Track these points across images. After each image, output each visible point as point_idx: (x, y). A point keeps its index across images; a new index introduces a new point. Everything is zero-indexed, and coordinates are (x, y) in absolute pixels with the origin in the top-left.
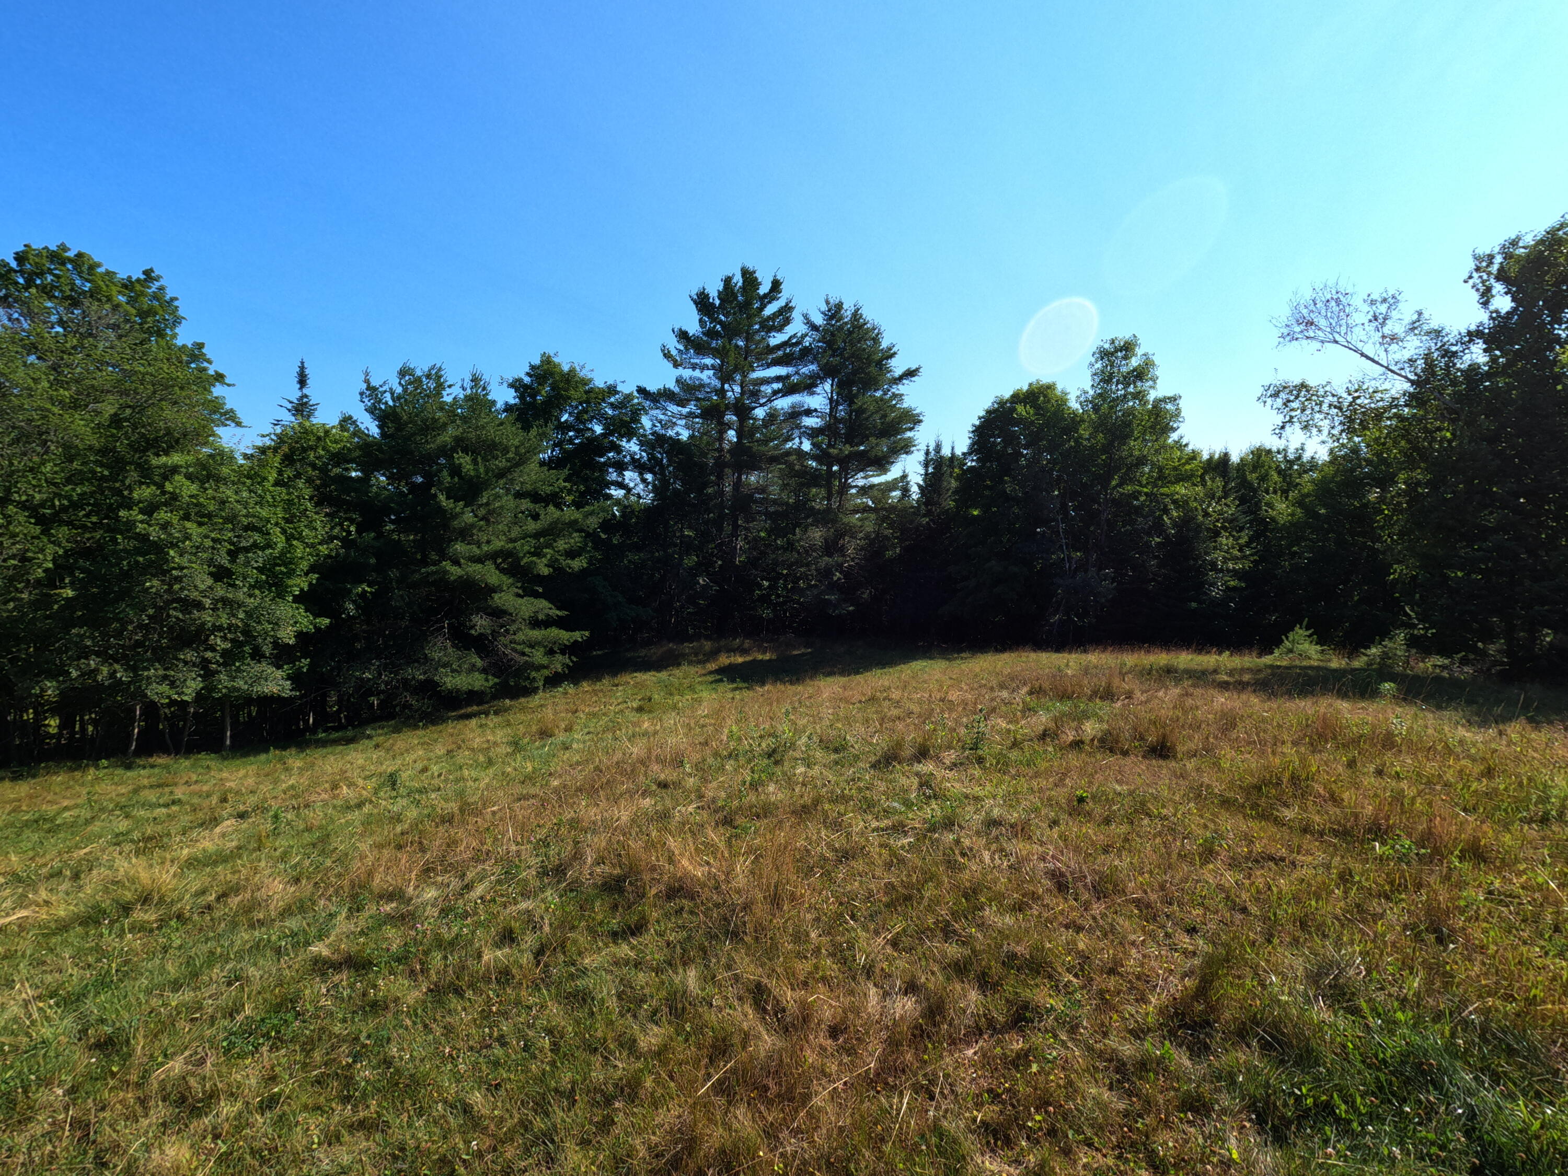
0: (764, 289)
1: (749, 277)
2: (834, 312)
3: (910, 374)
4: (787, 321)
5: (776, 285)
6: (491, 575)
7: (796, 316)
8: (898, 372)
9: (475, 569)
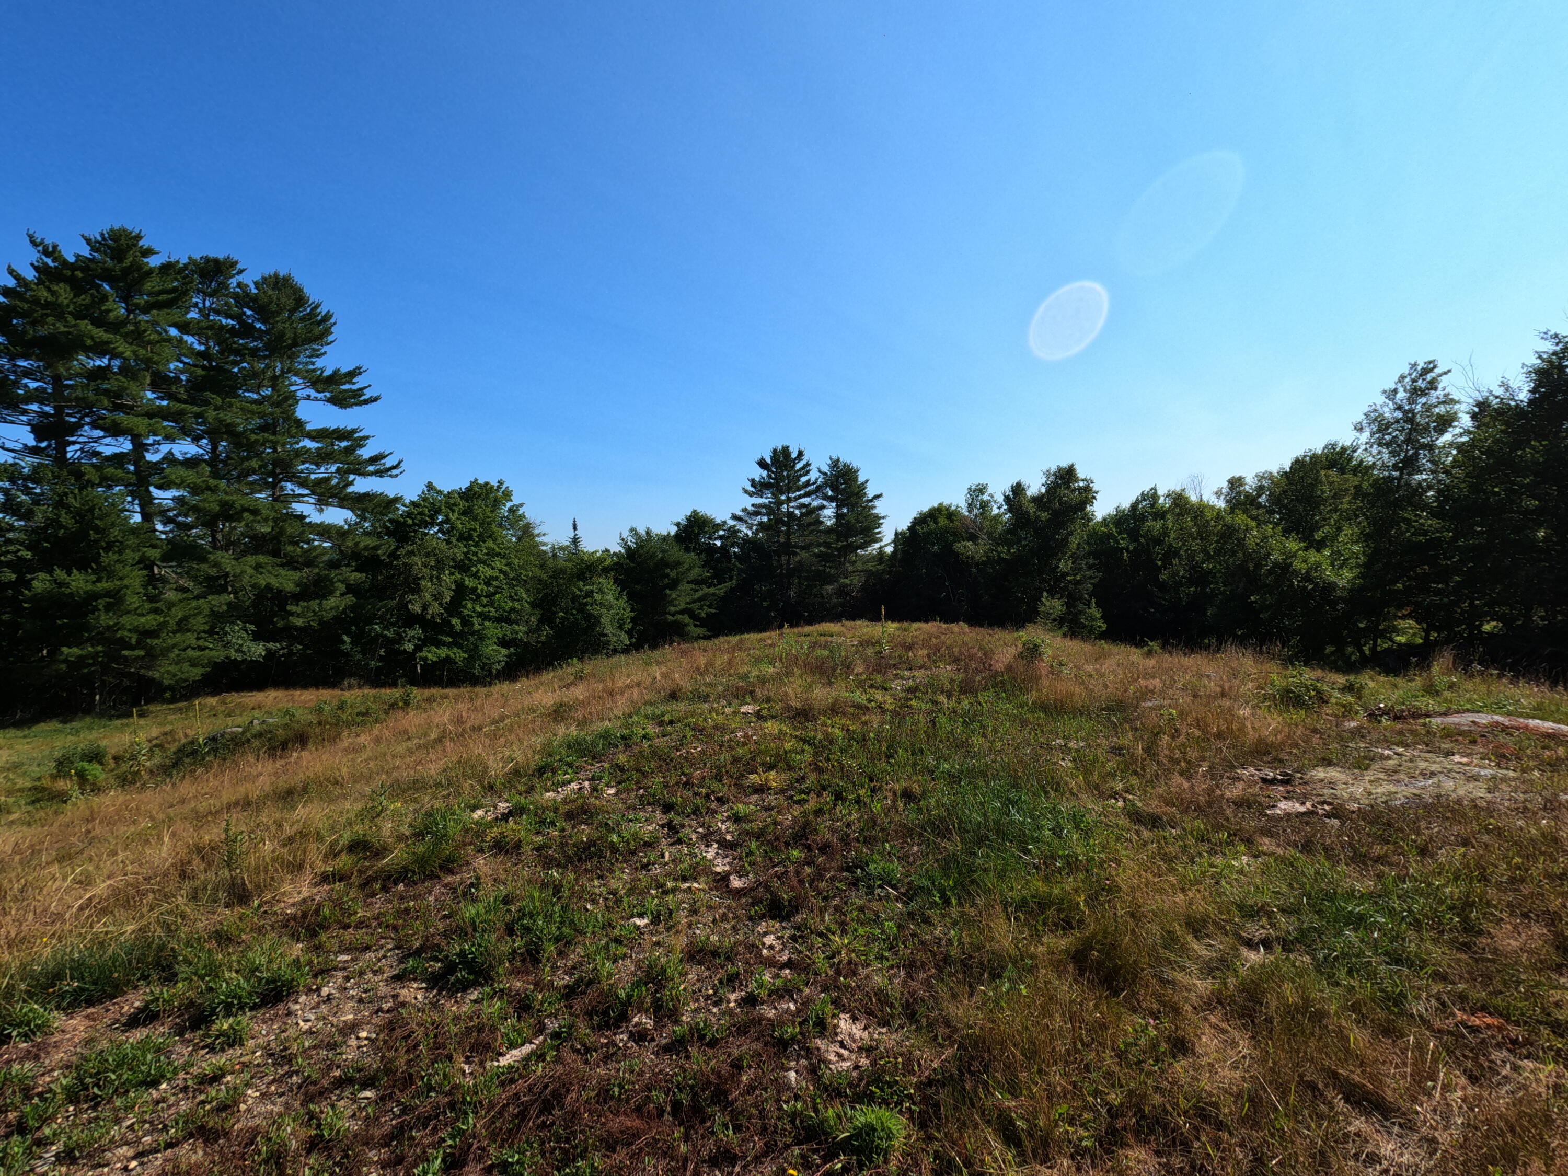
0: (794, 455)
1: (786, 451)
2: (835, 463)
3: (877, 497)
4: (808, 472)
5: (800, 454)
6: (686, 619)
7: (813, 468)
8: (870, 496)
9: (679, 617)
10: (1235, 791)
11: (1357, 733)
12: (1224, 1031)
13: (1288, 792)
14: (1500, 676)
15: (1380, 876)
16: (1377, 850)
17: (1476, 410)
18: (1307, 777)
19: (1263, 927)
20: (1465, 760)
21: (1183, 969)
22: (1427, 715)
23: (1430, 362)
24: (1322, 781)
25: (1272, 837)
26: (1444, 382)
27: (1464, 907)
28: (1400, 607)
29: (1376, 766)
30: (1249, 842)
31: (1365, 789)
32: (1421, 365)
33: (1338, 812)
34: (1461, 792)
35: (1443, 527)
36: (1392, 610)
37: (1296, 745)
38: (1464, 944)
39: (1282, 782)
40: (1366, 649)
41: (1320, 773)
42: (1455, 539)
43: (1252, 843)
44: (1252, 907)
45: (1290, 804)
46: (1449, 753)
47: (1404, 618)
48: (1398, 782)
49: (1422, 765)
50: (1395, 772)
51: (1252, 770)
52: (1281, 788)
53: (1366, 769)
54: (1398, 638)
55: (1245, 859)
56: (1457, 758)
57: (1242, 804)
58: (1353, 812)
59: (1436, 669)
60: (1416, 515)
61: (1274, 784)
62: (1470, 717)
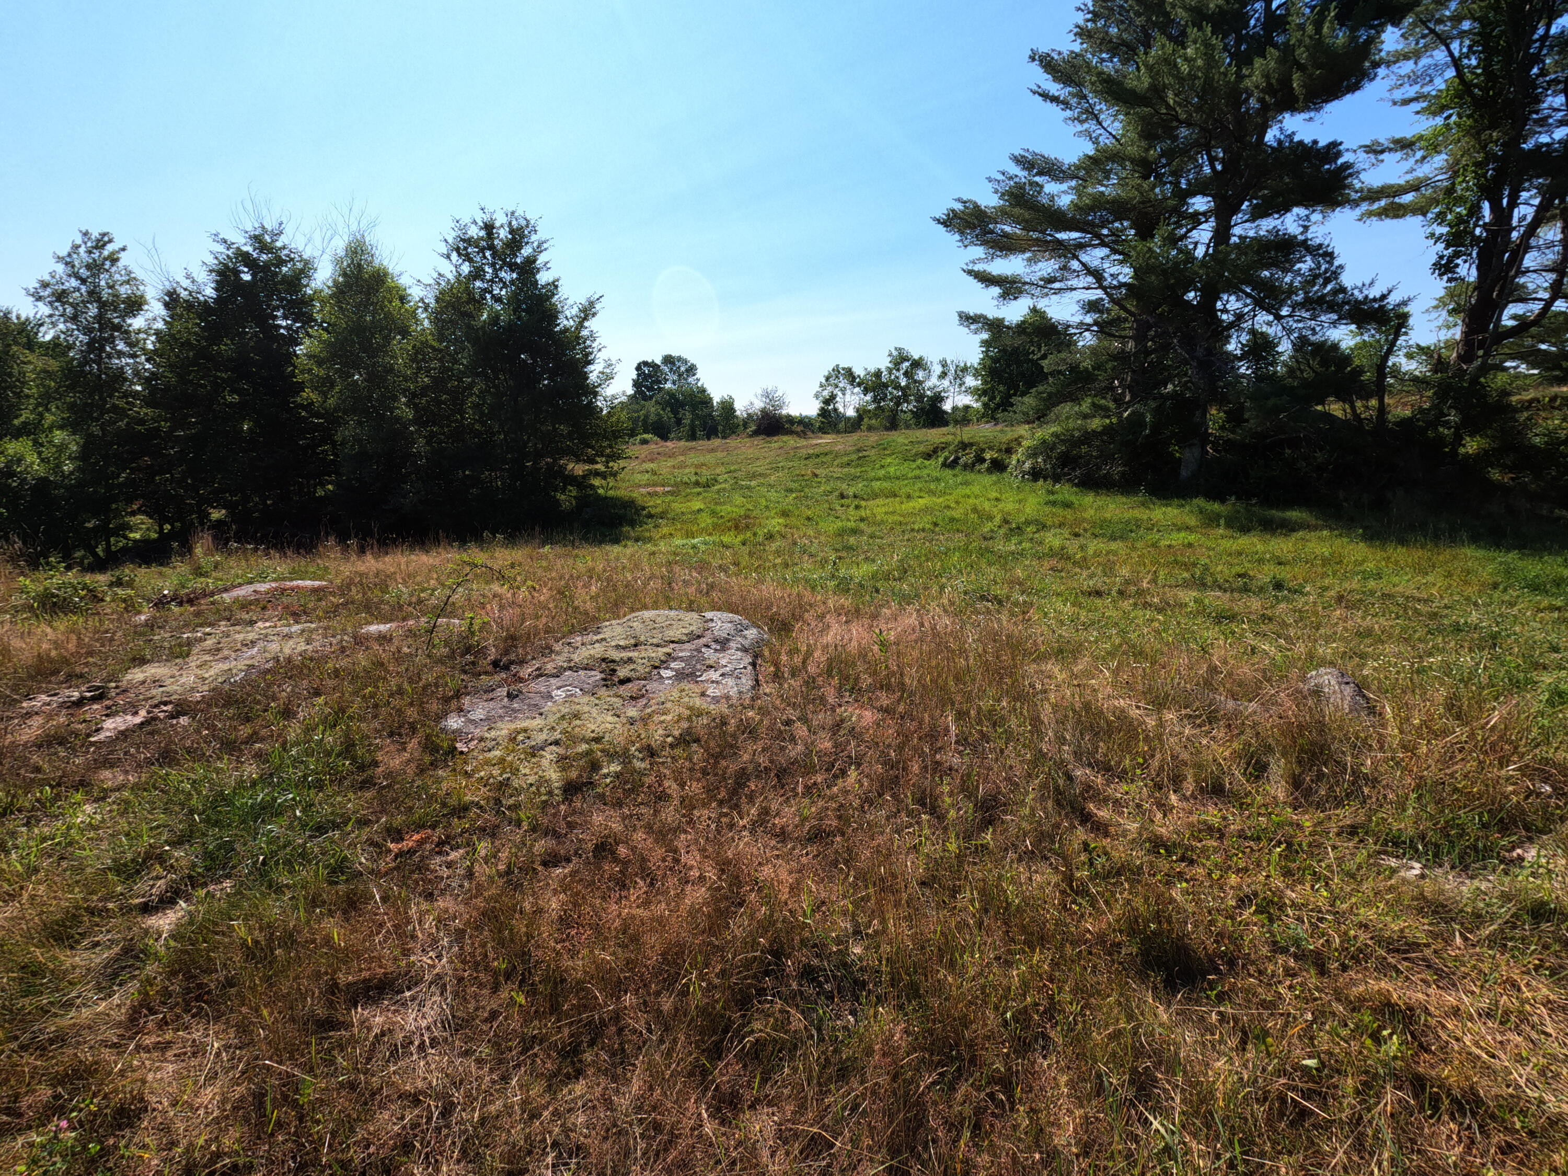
10: (33, 730)
11: (151, 625)
12: (168, 1045)
13: (108, 708)
14: (256, 550)
15: (259, 756)
16: (245, 731)
17: (167, 299)
18: (124, 684)
19: (158, 878)
20: (267, 624)
21: (68, 1005)
22: (212, 594)
23: (104, 235)
24: (144, 682)
25: (112, 766)
26: (125, 260)
27: (348, 748)
28: (129, 501)
29: (195, 650)
30: (83, 784)
31: (196, 676)
32: (95, 234)
33: (181, 708)
34: (287, 651)
35: (160, 416)
36: (121, 505)
37: (90, 653)
38: (363, 782)
39: (94, 699)
40: (100, 550)
41: (137, 675)
42: (172, 429)
43: (89, 784)
44: (133, 860)
45: (119, 719)
46: (252, 623)
47: (133, 514)
48: (226, 658)
49: (240, 637)
50: (218, 650)
51: (44, 698)
52: (95, 707)
53: (188, 655)
54: (132, 535)
55: (88, 808)
56: (260, 624)
57: (49, 741)
58: (198, 702)
59: (198, 551)
60: (127, 403)
61: (84, 705)
62: (249, 589)
